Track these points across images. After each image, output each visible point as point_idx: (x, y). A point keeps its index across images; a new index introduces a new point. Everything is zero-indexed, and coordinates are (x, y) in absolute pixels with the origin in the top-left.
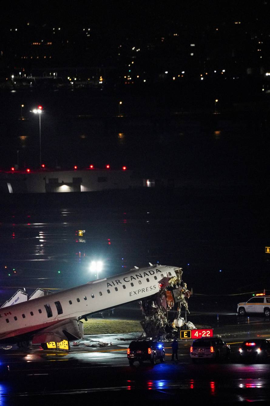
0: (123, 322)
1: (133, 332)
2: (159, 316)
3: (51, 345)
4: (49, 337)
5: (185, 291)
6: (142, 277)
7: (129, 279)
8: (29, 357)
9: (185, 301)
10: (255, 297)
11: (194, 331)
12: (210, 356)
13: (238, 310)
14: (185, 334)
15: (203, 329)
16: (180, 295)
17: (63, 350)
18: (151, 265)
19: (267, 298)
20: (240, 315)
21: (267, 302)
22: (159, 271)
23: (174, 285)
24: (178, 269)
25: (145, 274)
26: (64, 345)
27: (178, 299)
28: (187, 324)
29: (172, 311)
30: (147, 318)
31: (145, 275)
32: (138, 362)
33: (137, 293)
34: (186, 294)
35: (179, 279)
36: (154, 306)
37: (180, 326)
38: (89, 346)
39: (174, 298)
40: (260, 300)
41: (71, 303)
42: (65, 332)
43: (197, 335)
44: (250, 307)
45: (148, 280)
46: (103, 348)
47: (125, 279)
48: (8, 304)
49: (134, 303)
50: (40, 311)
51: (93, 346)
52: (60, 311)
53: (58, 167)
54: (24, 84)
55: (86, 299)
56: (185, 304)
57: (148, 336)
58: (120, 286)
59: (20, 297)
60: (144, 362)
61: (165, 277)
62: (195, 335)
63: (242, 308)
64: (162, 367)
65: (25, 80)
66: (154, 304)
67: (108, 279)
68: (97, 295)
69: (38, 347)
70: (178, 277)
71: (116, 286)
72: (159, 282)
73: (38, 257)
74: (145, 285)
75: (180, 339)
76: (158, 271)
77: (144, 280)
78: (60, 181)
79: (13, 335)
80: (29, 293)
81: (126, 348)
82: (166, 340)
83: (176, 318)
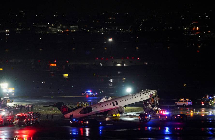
0: (137, 108)
1: (141, 111)
2: (149, 106)
3: (114, 115)
4: (113, 112)
7: (140, 94)
8: (107, 119)
9: (158, 102)
10: (180, 100)
11: (160, 111)
12: (165, 119)
14: (158, 112)
15: (164, 111)
16: (156, 99)
17: (118, 117)
18: (147, 90)
21: (184, 102)
23: (154, 96)
24: (155, 91)
25: (145, 93)
26: (118, 115)
28: (158, 109)
29: (153, 105)
30: (145, 107)
32: (142, 121)
33: (142, 99)
34: (158, 99)
36: (147, 103)
37: (156, 110)
38: (126, 116)
39: (154, 101)
40: (182, 101)
41: (120, 101)
42: (119, 111)
43: (161, 113)
44: (178, 104)
45: (146, 94)
46: (131, 116)
47: (138, 94)
48: (100, 102)
49: (141, 102)
50: (111, 104)
51: (128, 116)
52: (117, 104)
53: (117, 58)
54: (106, 31)
55: (125, 100)
57: (146, 112)
58: (136, 96)
59: (104, 99)
60: (144, 121)
61: (151, 94)
63: (176, 104)
64: (150, 123)
65: (106, 30)
67: (133, 94)
68: (129, 99)
69: (110, 116)
70: (155, 94)
71: (135, 96)
72: (149, 95)
73: (110, 87)
74: (145, 96)
75: (156, 114)
76: (149, 92)
77: (144, 94)
78: (117, 63)
79: (102, 112)
80: (107, 98)
81: (138, 116)
82: (151, 114)
83: (155, 107)
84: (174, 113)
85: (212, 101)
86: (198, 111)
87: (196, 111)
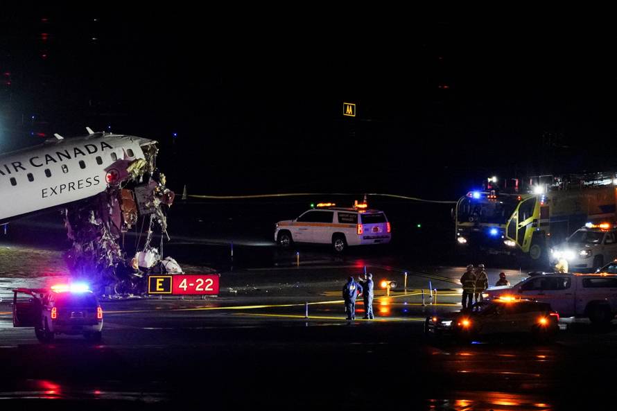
0: (26, 253)
1: (46, 275)
2: (105, 242)
5: (162, 191)
6: (69, 157)
7: (43, 160)
9: (160, 214)
10: (314, 210)
11: (178, 277)
13: (276, 236)
14: (158, 284)
15: (199, 275)
16: (151, 200)
18: (91, 132)
19: (339, 214)
20: (279, 247)
21: (340, 220)
22: (108, 146)
23: (139, 178)
24: (149, 143)
25: (78, 152)
27: (145, 208)
28: (164, 262)
29: (132, 233)
30: (79, 247)
31: (76, 154)
33: (58, 190)
34: (165, 198)
35: (151, 164)
36: (93, 221)
37: (149, 266)
39: (137, 206)
40: (325, 217)
43: (185, 287)
44: (304, 232)
45: (82, 165)
47: (33, 161)
49: (52, 213)
56: (160, 218)
58: (21, 176)
61: (120, 160)
62: (181, 286)
63: (286, 233)
66: (93, 217)
70: (148, 160)
71: (14, 174)
72: (107, 170)
74: (75, 174)
75: (148, 294)
76: (105, 145)
77: (73, 163)
82: (118, 296)
83: (141, 248)
84: (269, 294)
85: (521, 220)
86: (425, 286)
87: (412, 286)
